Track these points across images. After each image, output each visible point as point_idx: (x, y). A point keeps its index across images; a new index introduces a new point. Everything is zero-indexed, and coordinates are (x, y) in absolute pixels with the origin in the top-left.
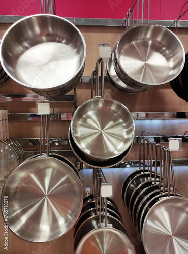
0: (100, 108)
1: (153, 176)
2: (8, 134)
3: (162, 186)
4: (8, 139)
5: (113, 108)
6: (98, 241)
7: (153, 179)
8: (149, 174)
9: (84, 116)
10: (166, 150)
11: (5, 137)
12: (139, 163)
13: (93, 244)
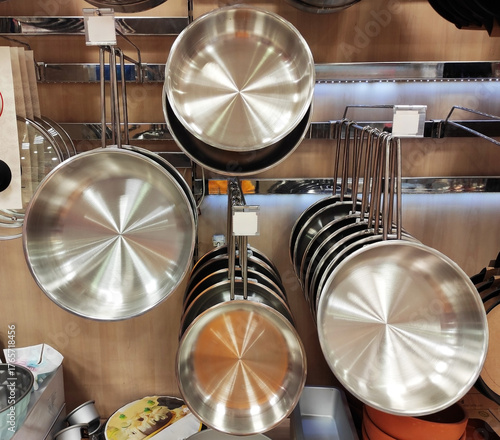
0: (230, 38)
1: (358, 208)
2: (38, 106)
3: (373, 227)
4: (39, 117)
5: (258, 30)
6: (230, 328)
7: (358, 213)
8: (351, 205)
9: (200, 54)
10: (389, 139)
11: (31, 112)
12: (333, 183)
13: (218, 335)
